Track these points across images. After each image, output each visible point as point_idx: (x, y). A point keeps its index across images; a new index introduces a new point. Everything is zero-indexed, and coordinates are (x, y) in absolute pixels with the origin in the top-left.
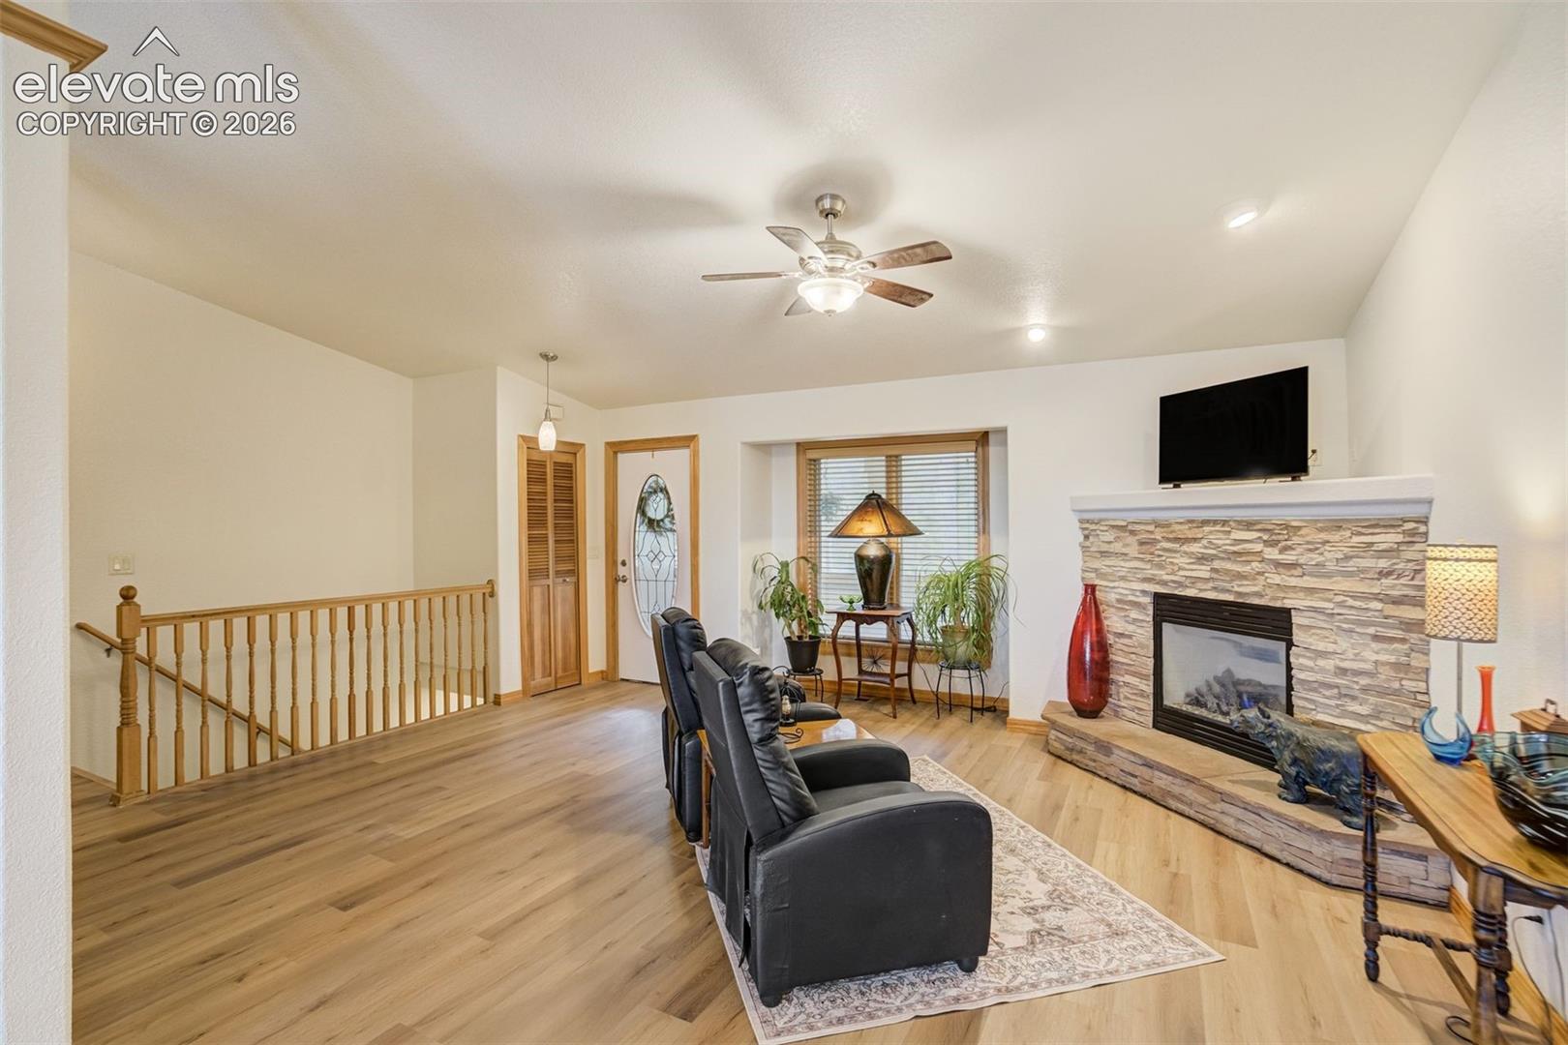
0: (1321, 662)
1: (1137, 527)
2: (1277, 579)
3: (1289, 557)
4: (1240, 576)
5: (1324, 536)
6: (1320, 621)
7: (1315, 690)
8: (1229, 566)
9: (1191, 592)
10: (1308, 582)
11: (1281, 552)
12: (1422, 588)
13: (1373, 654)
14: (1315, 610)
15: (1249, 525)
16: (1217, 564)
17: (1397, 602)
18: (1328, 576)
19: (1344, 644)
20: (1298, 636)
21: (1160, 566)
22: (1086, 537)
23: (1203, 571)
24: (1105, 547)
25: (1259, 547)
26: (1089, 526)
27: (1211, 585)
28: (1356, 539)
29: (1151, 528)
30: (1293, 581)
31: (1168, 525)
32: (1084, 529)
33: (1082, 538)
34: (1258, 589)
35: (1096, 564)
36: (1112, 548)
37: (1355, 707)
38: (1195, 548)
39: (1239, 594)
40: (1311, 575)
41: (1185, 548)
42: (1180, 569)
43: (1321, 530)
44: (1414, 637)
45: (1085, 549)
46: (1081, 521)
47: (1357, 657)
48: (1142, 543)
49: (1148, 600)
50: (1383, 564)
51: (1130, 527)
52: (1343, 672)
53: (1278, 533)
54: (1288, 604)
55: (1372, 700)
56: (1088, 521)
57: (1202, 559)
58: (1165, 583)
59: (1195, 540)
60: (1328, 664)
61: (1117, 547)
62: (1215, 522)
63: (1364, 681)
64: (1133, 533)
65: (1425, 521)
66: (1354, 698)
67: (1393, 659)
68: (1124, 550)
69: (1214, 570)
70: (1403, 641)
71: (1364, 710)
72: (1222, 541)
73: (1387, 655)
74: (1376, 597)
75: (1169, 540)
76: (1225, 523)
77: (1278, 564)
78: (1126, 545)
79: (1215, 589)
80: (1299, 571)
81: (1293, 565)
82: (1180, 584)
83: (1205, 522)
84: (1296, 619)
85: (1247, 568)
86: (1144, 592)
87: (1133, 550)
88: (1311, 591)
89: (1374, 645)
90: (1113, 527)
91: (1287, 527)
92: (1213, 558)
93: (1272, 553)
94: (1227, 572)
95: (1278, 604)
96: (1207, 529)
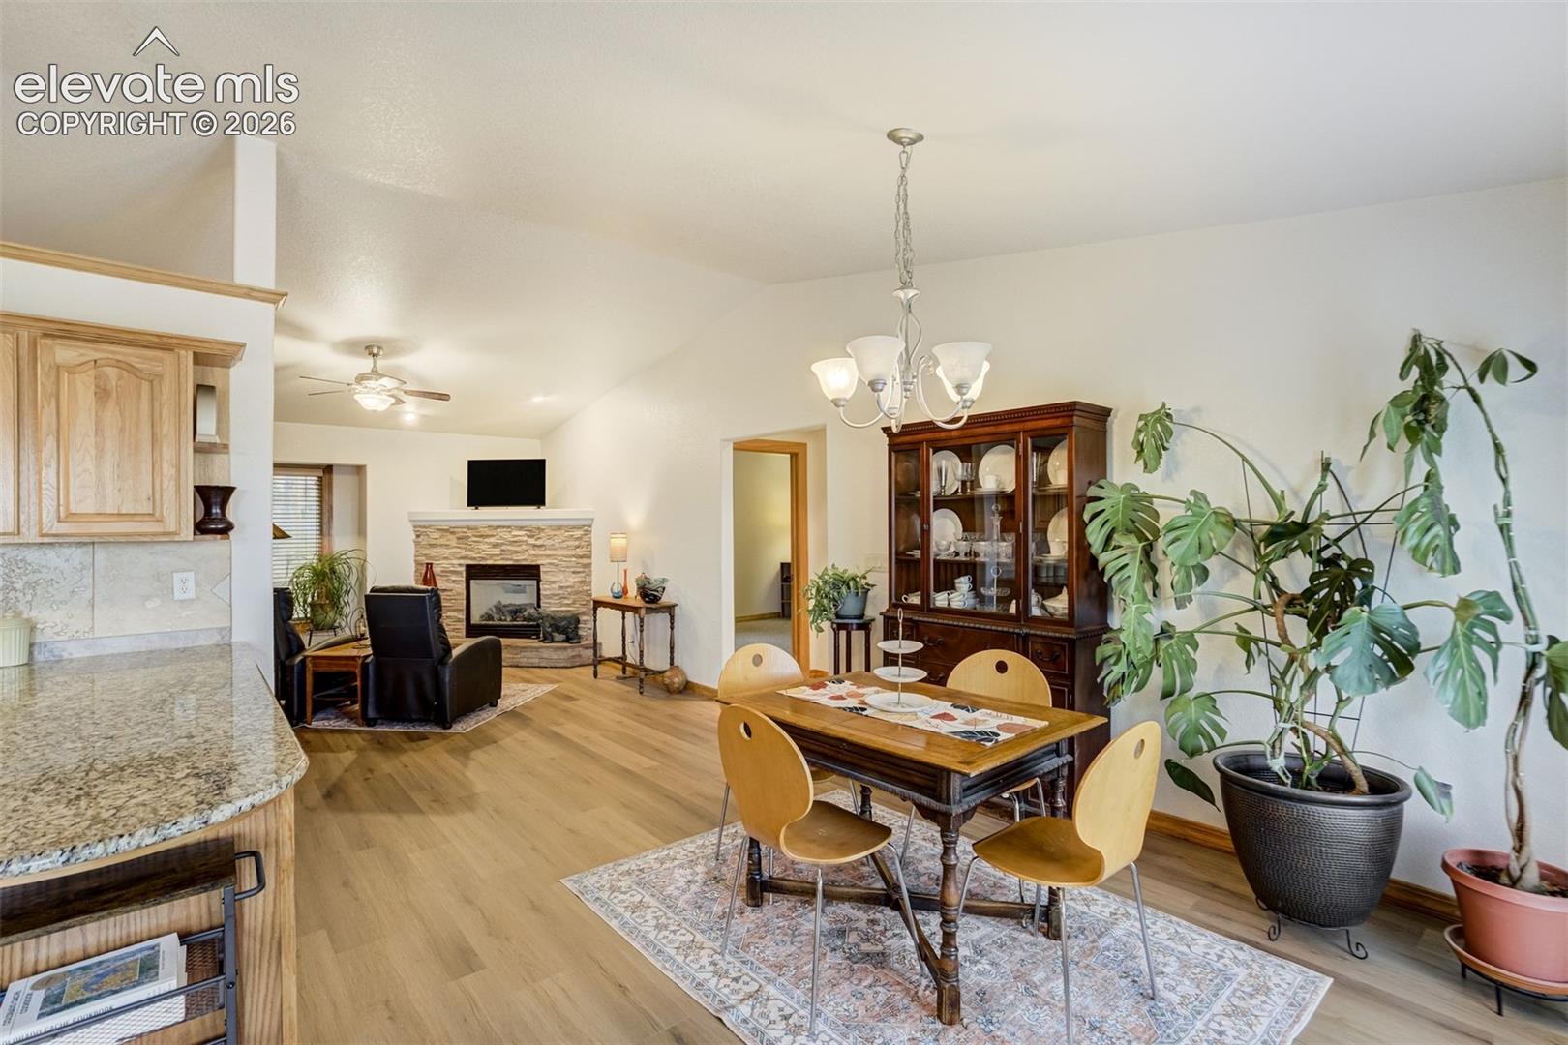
0: (553, 586)
1: (456, 530)
2: (534, 552)
3: (539, 542)
4: (516, 552)
5: (554, 533)
6: (553, 569)
7: (551, 598)
8: (509, 547)
9: (490, 562)
10: (548, 552)
11: (536, 540)
12: (590, 551)
13: (573, 579)
14: (550, 564)
15: (521, 528)
16: (503, 547)
17: (581, 557)
18: (556, 549)
19: (562, 577)
20: (543, 576)
21: (471, 550)
22: (418, 536)
23: (497, 551)
24: (434, 542)
25: (525, 538)
26: (421, 530)
27: (499, 558)
28: (567, 534)
29: (465, 530)
30: (542, 553)
31: (477, 529)
32: (416, 531)
33: (414, 537)
34: (523, 559)
35: (427, 552)
36: (438, 542)
37: (566, 601)
38: (492, 540)
39: (517, 561)
40: (549, 549)
41: (486, 540)
42: (484, 551)
43: (553, 530)
44: (587, 570)
45: (417, 543)
46: (415, 527)
47: (567, 581)
48: (458, 538)
49: (463, 569)
50: (577, 543)
51: (452, 530)
52: (561, 588)
53: (534, 532)
54: (539, 563)
56: (420, 527)
57: (495, 545)
58: (475, 559)
59: (492, 536)
60: (556, 586)
61: (442, 541)
62: (504, 527)
63: (569, 590)
64: (453, 533)
65: (590, 526)
66: (565, 598)
67: (580, 579)
68: (448, 543)
69: (502, 550)
70: (583, 572)
71: (569, 602)
72: (508, 536)
73: (577, 578)
74: (574, 556)
75: (476, 536)
76: (509, 527)
77: (534, 546)
78: (448, 540)
79: (503, 559)
80: (543, 548)
81: (541, 546)
82: (483, 558)
83: (499, 527)
84: (542, 569)
85: (519, 549)
86: (460, 565)
87: (453, 542)
88: (549, 556)
90: (439, 530)
91: (538, 529)
92: (503, 544)
93: (532, 541)
94: (509, 551)
95: (534, 563)
96: (499, 530)
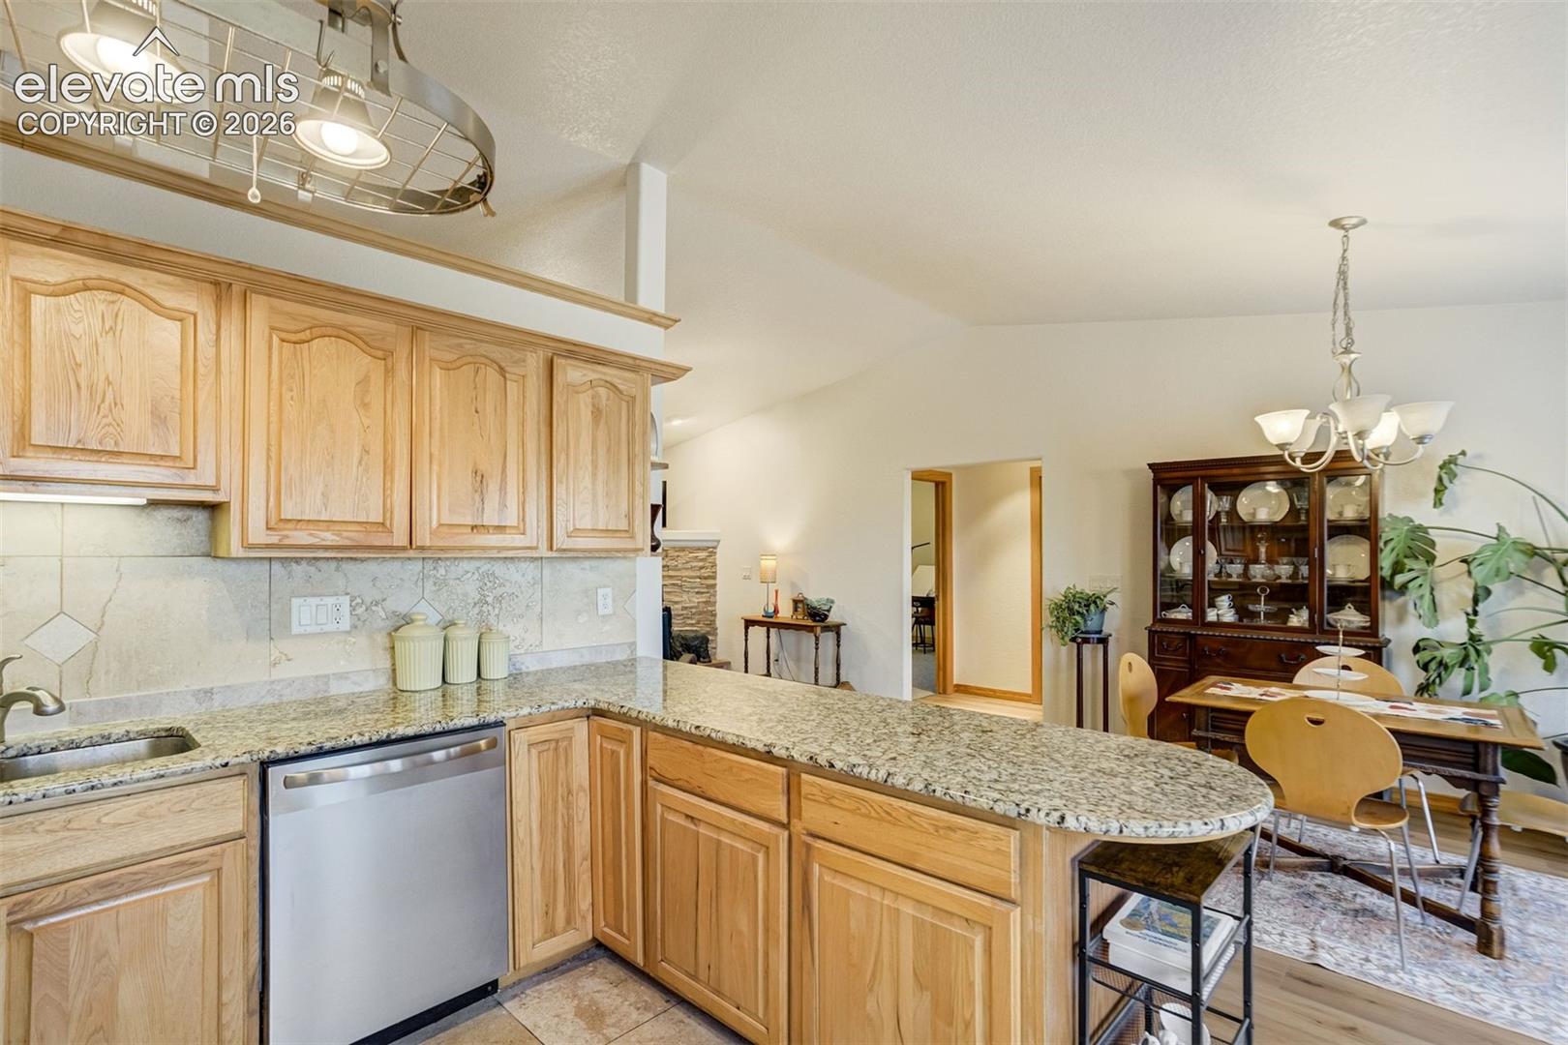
5: (677, 554)
12: (715, 573)
13: (697, 599)
17: (706, 578)
18: (679, 570)
19: (685, 597)
28: (691, 555)
37: (690, 622)
40: (673, 570)
43: (677, 551)
44: (711, 590)
47: (691, 602)
50: (701, 564)
52: (685, 608)
55: (697, 617)
63: (694, 610)
66: (689, 618)
67: (704, 600)
70: (707, 592)
71: (693, 622)
73: (701, 598)
74: (698, 577)
89: (698, 596)
